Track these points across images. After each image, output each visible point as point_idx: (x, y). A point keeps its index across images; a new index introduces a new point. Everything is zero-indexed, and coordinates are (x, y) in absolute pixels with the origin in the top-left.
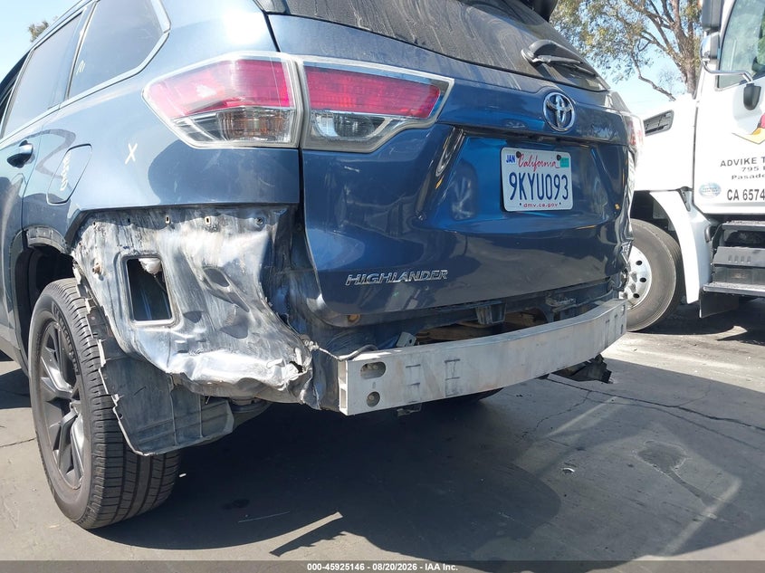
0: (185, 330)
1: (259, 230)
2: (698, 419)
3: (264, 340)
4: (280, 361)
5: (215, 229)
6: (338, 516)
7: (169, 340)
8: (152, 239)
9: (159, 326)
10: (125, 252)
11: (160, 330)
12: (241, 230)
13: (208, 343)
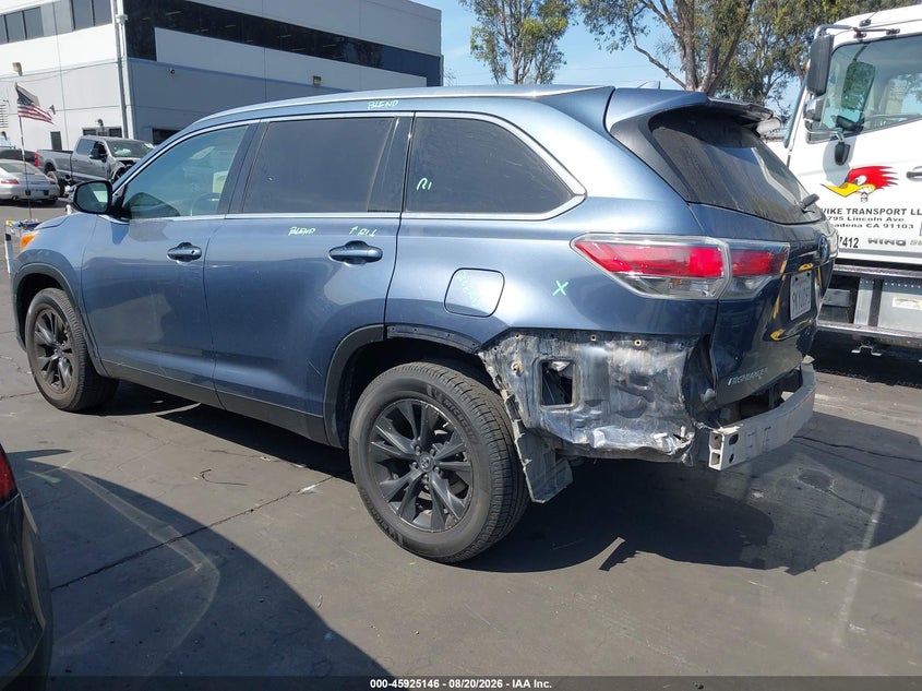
0: (584, 412)
1: (680, 351)
2: (824, 447)
3: (655, 420)
4: (665, 434)
5: (645, 349)
6: (619, 541)
7: (570, 419)
8: (571, 349)
9: (562, 409)
10: (544, 357)
11: (560, 412)
12: (667, 351)
13: (601, 421)
